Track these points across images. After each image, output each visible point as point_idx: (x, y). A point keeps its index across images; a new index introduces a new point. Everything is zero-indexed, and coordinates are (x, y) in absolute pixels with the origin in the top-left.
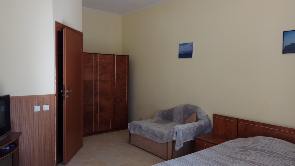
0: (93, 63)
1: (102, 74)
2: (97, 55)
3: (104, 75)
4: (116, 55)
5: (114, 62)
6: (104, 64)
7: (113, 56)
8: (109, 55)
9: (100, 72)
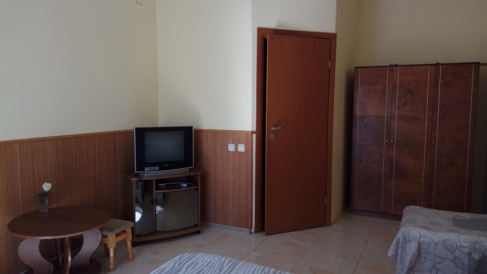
0: (386, 85)
1: (405, 104)
2: (395, 68)
3: (408, 107)
4: (442, 64)
5: (436, 80)
6: (409, 84)
7: (433, 66)
8: (423, 67)
9: (399, 101)
